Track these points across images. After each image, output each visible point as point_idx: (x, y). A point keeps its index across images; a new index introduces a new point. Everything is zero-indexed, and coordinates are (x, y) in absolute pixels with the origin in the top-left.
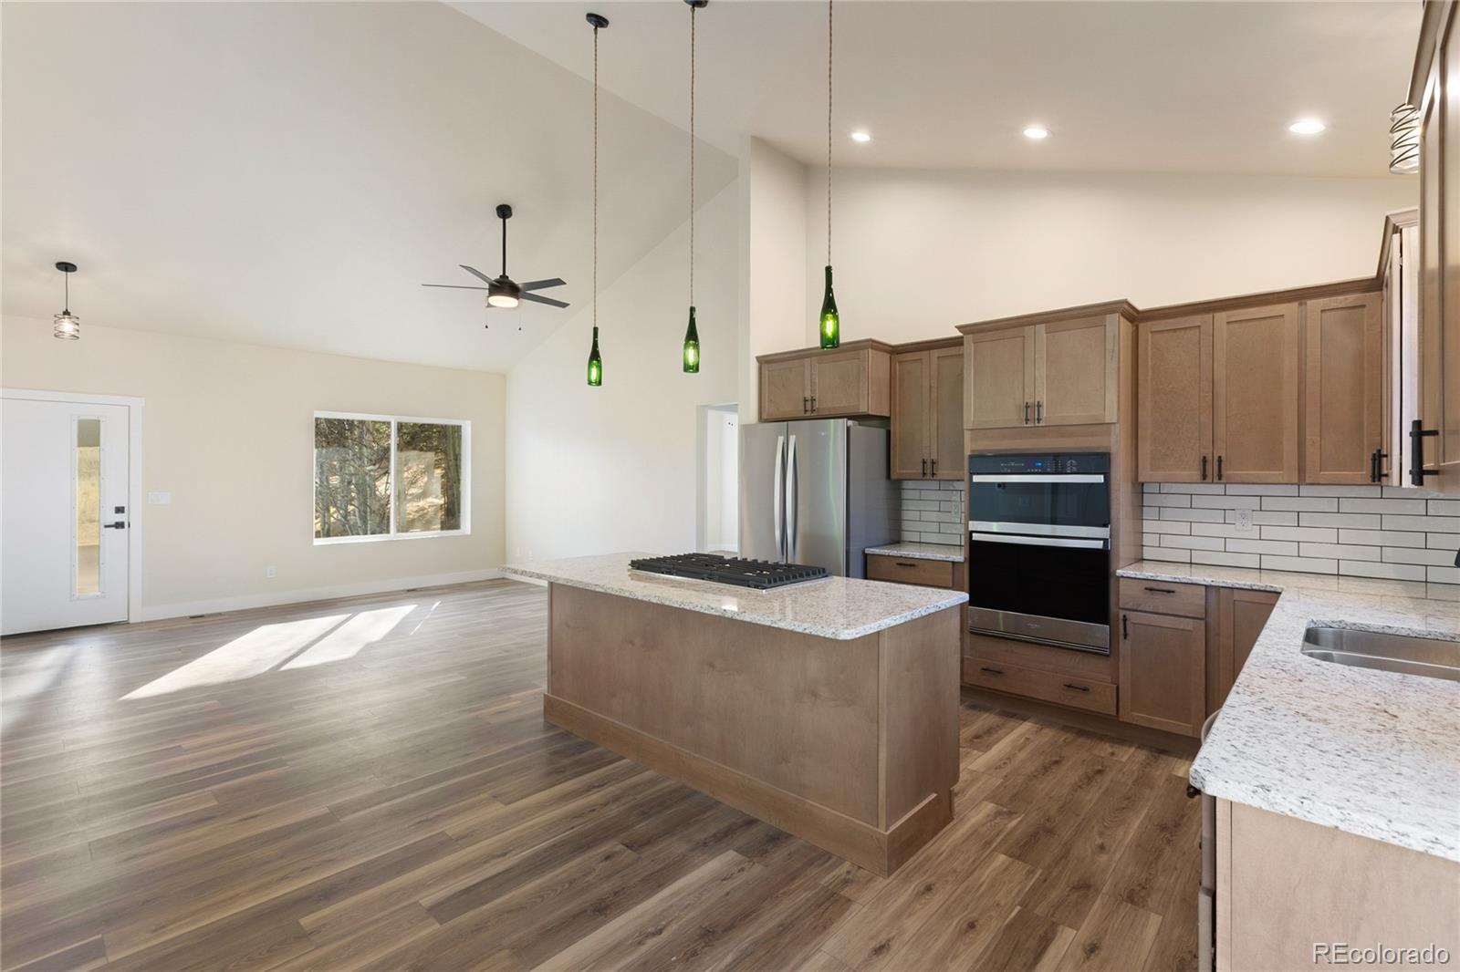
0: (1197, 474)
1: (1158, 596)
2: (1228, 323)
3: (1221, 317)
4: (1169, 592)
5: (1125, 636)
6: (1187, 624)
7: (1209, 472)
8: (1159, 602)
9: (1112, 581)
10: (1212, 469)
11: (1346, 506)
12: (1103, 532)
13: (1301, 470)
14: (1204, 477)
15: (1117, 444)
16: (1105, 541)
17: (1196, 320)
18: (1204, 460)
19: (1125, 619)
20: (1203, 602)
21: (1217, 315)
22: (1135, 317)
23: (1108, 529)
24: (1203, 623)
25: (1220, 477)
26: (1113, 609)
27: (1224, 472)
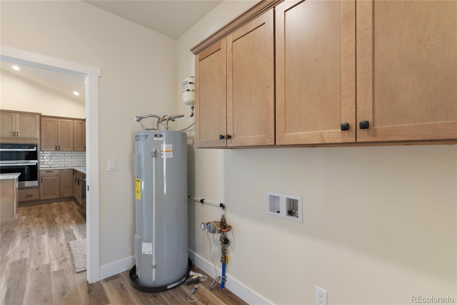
0: (54, 149)
1: (49, 173)
2: (61, 121)
3: (59, 120)
4: (52, 172)
5: (42, 182)
6: (55, 177)
7: (57, 149)
8: (49, 174)
9: (38, 172)
10: (58, 148)
11: (79, 155)
12: (36, 161)
13: (74, 149)
14: (56, 150)
15: (38, 143)
16: (37, 163)
17: (54, 119)
18: (56, 147)
19: (42, 179)
20: (58, 173)
21: (58, 119)
22: (41, 116)
23: (37, 161)
24: (58, 176)
25: (59, 150)
26: (38, 177)
27: (60, 149)
